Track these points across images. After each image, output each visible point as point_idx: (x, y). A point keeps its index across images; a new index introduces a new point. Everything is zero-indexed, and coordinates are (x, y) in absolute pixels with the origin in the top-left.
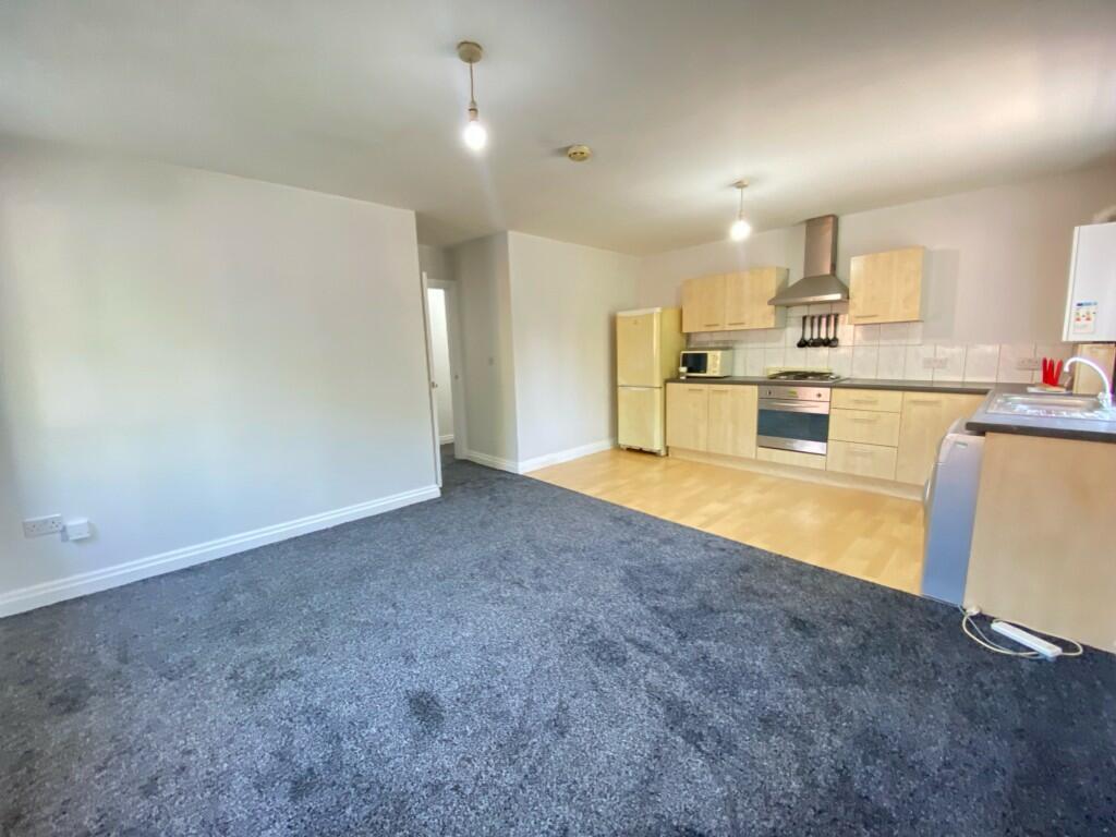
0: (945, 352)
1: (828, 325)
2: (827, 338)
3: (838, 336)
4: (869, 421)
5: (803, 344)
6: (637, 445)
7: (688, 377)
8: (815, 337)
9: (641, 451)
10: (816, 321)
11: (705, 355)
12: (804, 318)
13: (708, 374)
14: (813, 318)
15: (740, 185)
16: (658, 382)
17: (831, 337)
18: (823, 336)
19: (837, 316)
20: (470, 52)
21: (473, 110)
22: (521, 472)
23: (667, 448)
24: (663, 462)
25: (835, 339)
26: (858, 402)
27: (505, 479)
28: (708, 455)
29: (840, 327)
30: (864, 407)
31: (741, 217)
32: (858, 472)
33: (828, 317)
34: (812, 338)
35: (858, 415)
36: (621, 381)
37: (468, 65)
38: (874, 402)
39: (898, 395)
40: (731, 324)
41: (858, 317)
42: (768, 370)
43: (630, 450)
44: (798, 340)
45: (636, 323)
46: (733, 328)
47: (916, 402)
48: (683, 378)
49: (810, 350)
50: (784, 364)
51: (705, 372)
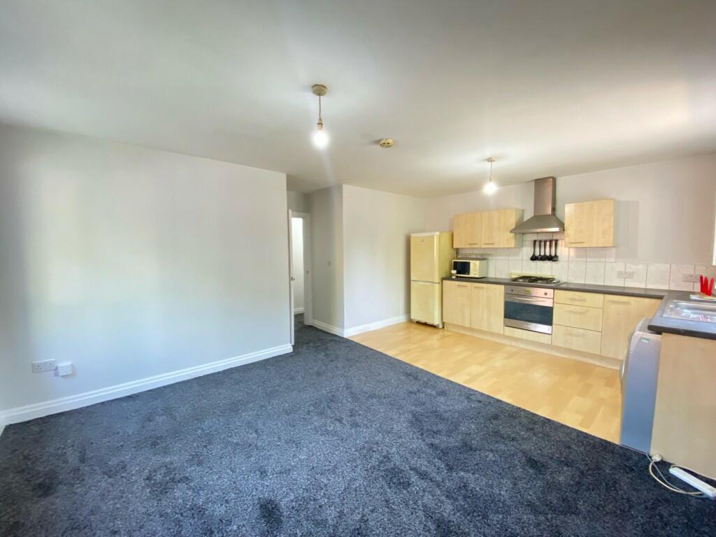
0: (631, 268)
1: (550, 246)
2: (550, 255)
3: (558, 254)
4: (580, 313)
5: (534, 258)
6: (423, 320)
7: (457, 277)
8: (542, 254)
9: (425, 324)
10: (543, 243)
11: (469, 263)
12: (535, 241)
13: (471, 275)
14: (540, 241)
15: (490, 160)
16: (437, 280)
17: (553, 254)
18: (548, 254)
19: (556, 241)
20: (319, 90)
21: (320, 124)
22: (345, 336)
23: (443, 323)
24: (441, 333)
25: (556, 256)
27: (335, 341)
28: (471, 329)
29: (559, 248)
31: (490, 180)
32: (574, 348)
33: (551, 241)
34: (540, 255)
35: (572, 308)
36: (413, 278)
37: (318, 97)
38: (584, 300)
39: (601, 296)
40: (485, 244)
41: (571, 243)
42: (511, 274)
43: (418, 323)
44: (531, 255)
45: (423, 241)
46: (487, 246)
47: (612, 303)
48: (454, 277)
49: (539, 263)
50: (522, 270)
51: (469, 274)
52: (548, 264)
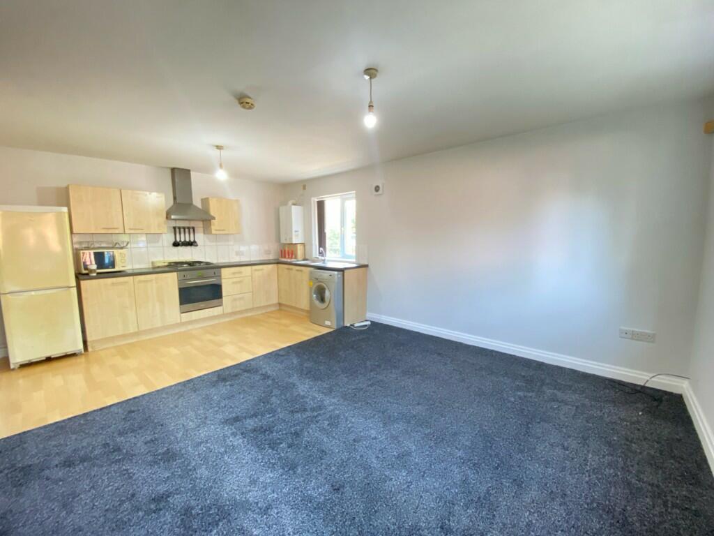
2: (185, 241)
3: (197, 240)
5: (176, 244)
7: (98, 273)
8: (182, 240)
11: (103, 253)
12: (175, 228)
13: (117, 269)
15: (219, 147)
16: (73, 283)
17: (192, 240)
18: (187, 240)
19: (193, 228)
20: (371, 72)
21: (371, 106)
23: (85, 342)
25: (195, 242)
26: (234, 273)
28: (139, 333)
30: (237, 276)
31: (221, 166)
32: (238, 309)
33: (189, 228)
34: (180, 241)
35: (235, 280)
38: (240, 273)
39: (249, 268)
40: (131, 229)
41: (217, 230)
42: (153, 263)
44: (173, 240)
47: (256, 270)
48: (95, 274)
49: (180, 248)
50: (164, 258)
51: (114, 267)
52: (189, 248)
